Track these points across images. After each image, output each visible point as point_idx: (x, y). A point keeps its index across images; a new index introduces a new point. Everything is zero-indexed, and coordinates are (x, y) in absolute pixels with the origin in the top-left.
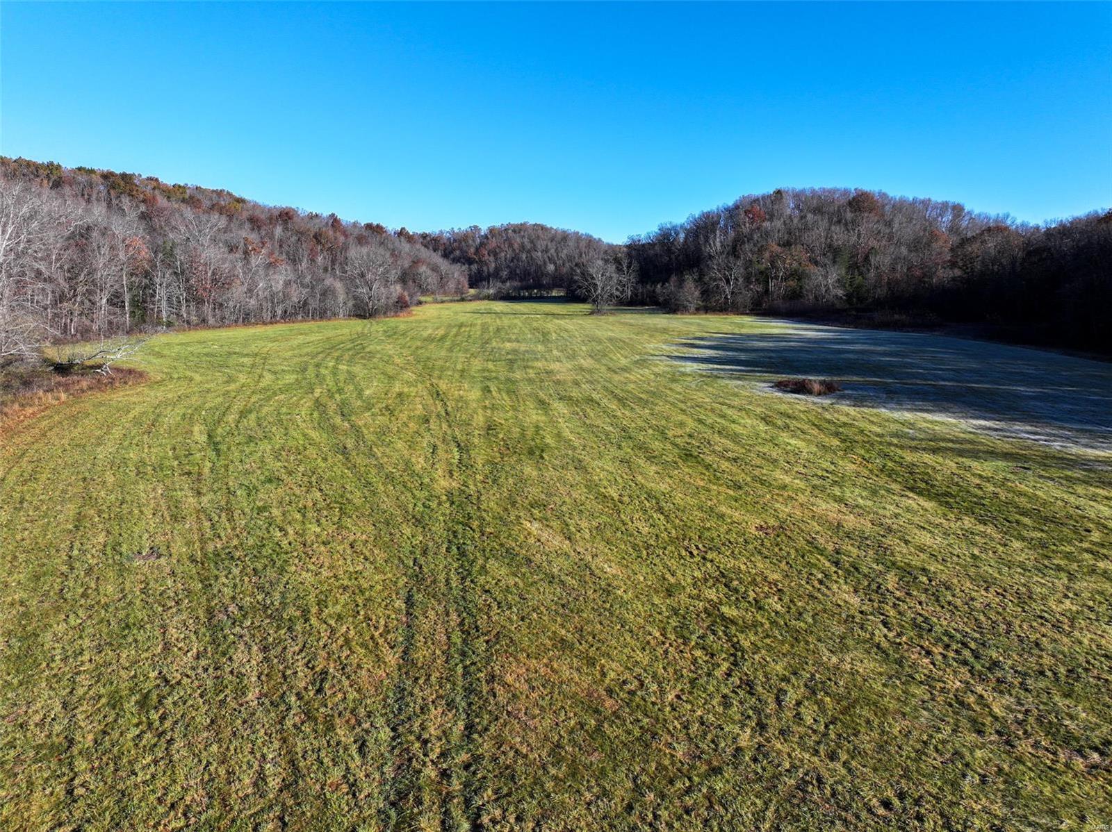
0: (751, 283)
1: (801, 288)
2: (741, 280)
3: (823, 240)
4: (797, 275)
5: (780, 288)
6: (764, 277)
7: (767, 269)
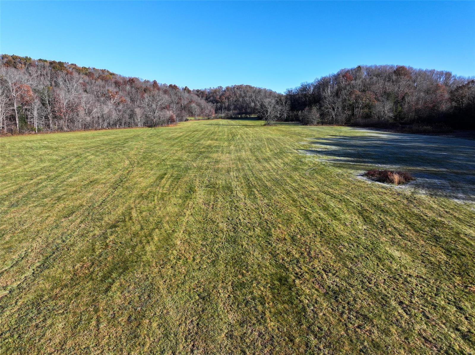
0: (345, 110)
1: (371, 112)
2: (340, 109)
3: (381, 90)
4: (368, 106)
5: (360, 113)
6: (352, 107)
7: (353, 103)
